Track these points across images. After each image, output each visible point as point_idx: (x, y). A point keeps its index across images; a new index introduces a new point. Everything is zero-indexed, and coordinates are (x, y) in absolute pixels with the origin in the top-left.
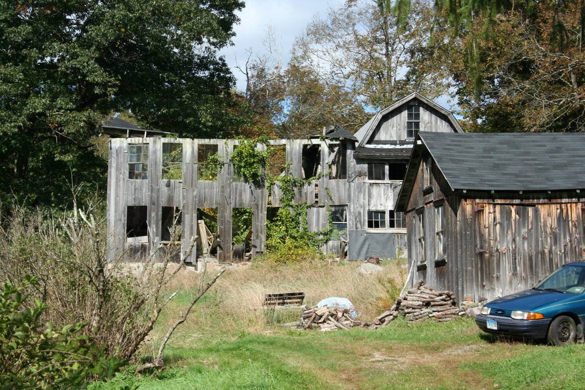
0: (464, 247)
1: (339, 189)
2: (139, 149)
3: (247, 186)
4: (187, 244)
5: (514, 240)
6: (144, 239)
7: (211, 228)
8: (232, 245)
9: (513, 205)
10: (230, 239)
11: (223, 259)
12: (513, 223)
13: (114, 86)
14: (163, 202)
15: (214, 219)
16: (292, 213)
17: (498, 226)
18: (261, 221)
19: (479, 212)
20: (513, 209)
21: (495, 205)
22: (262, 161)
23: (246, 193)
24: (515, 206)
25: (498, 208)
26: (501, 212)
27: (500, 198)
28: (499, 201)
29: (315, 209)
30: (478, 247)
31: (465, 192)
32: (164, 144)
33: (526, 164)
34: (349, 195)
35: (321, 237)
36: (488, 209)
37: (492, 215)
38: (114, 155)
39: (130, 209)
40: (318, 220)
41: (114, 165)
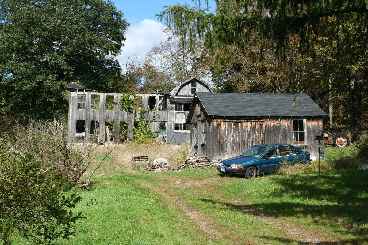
0: (213, 138)
1: (163, 114)
2: (82, 97)
3: (126, 113)
4: (101, 136)
5: (233, 136)
6: (83, 134)
7: (111, 129)
8: (119, 137)
9: (233, 122)
10: (119, 134)
11: (116, 142)
12: (233, 129)
13: (72, 71)
14: (91, 119)
15: (112, 126)
16: (144, 124)
17: (227, 130)
18: (131, 127)
19: (220, 125)
21: (225, 122)
22: (132, 103)
23: (125, 116)
24: (233, 123)
25: (227, 123)
26: (228, 125)
27: (228, 119)
28: (227, 120)
29: (153, 123)
30: (219, 138)
31: (214, 116)
32: (92, 95)
33: (238, 106)
34: (167, 117)
35: (156, 134)
36: (223, 123)
37: (224, 126)
38: (72, 99)
39: (78, 121)
40: (154, 127)
41: (71, 103)
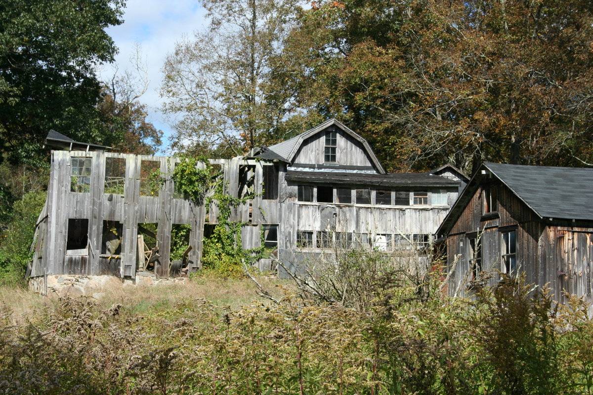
0: (548, 269)
1: (271, 209)
2: (82, 163)
3: (187, 203)
4: (126, 257)
5: (589, 265)
6: (84, 252)
7: (149, 245)
8: (169, 260)
9: (588, 233)
10: (170, 255)
11: (161, 274)
12: (588, 249)
14: (105, 216)
15: (153, 235)
16: (228, 231)
17: (576, 251)
18: (198, 237)
19: (560, 239)
20: (588, 237)
21: (573, 232)
22: (203, 179)
23: (184, 210)
24: (590, 234)
25: (576, 235)
26: (579, 239)
27: (577, 226)
28: (576, 229)
29: (248, 228)
30: (559, 270)
31: (551, 219)
32: (107, 158)
34: (280, 216)
35: (254, 255)
36: (568, 236)
37: (571, 242)
38: (57, 167)
39: (72, 222)
40: (251, 238)
41: (56, 177)
